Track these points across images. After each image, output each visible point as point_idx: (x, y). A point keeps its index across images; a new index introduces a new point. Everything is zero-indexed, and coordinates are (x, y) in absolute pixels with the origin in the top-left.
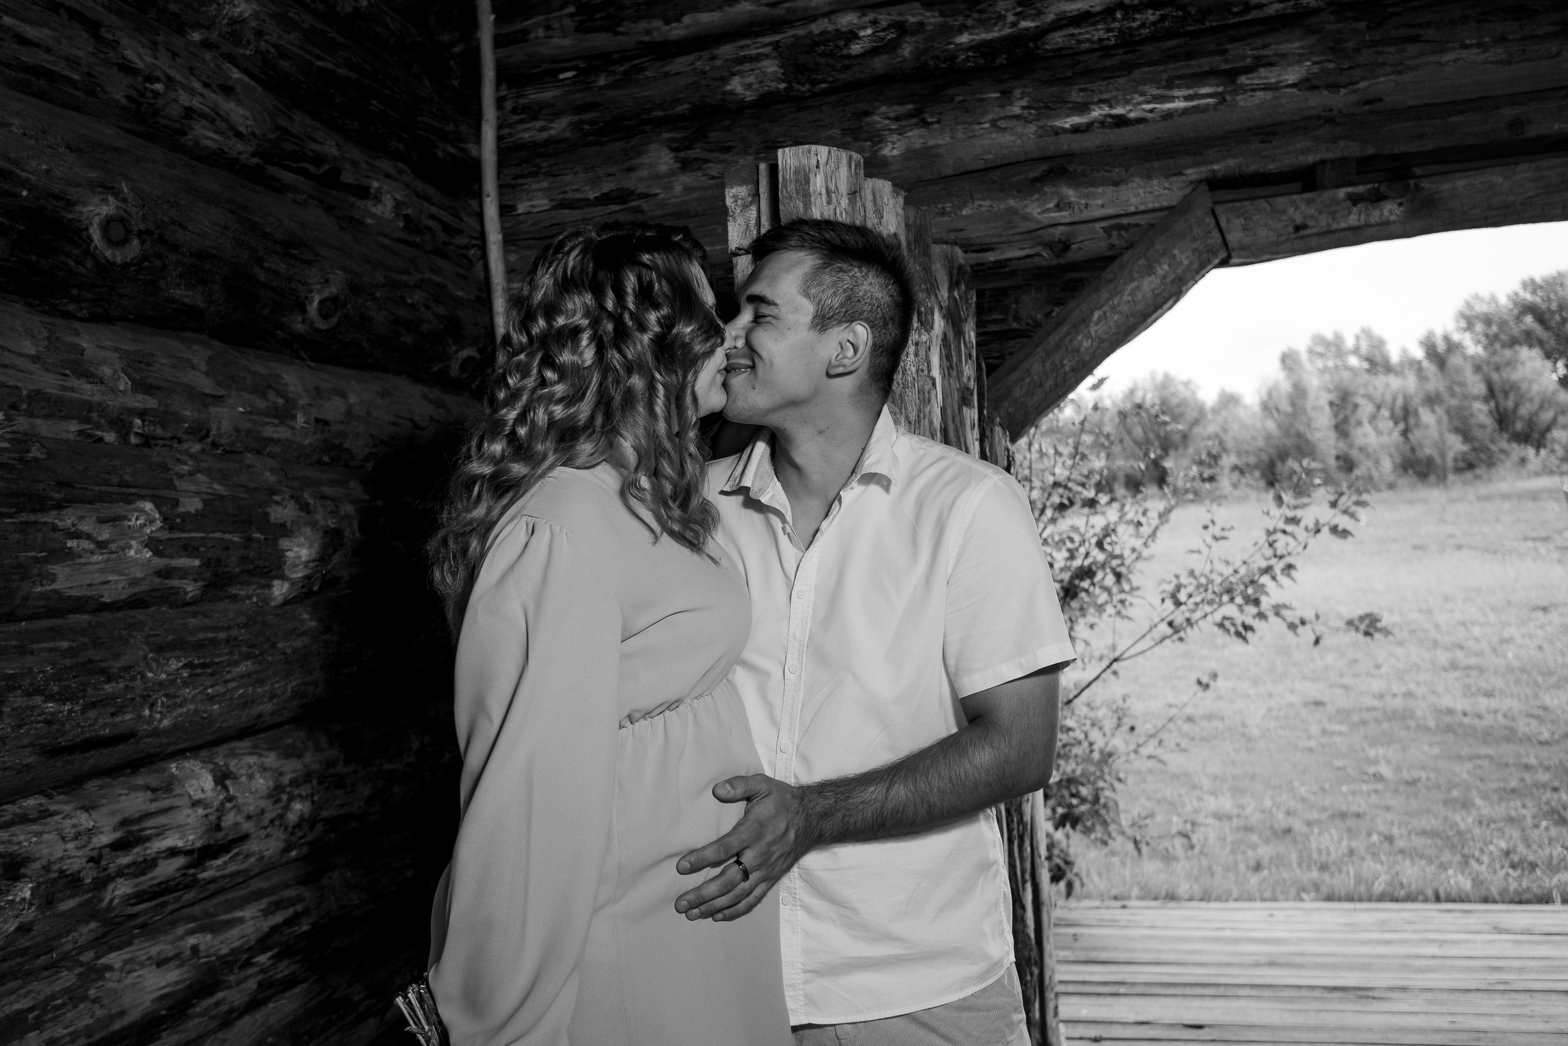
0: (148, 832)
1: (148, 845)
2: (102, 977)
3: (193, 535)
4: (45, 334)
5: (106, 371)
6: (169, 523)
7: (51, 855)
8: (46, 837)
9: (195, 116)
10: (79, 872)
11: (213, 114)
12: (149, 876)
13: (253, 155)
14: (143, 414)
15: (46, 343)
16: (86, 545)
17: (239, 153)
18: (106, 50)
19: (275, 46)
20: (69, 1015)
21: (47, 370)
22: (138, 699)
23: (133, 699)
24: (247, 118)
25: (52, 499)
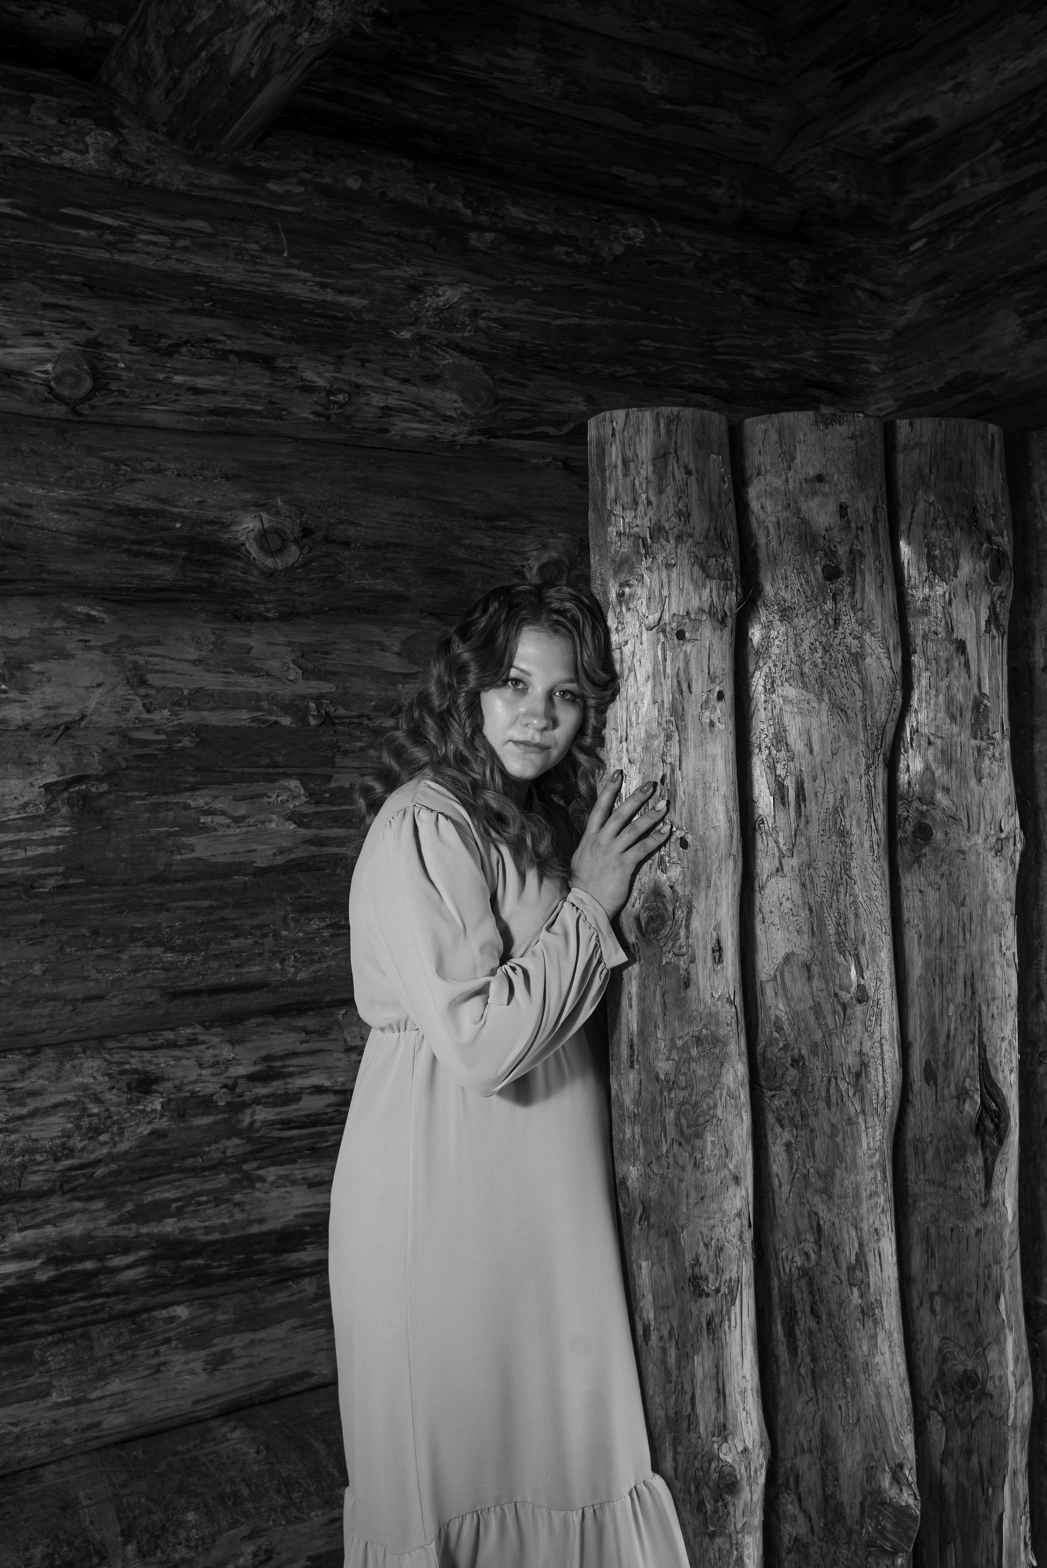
0: (291, 1069)
1: (289, 1080)
2: (252, 1186)
3: (344, 807)
4: (213, 638)
5: (274, 665)
6: (314, 797)
7: (184, 1077)
8: (184, 1062)
9: (392, 413)
10: (212, 1095)
11: (413, 406)
12: (292, 1107)
13: (471, 434)
14: (318, 699)
15: (211, 647)
16: (221, 820)
17: (453, 436)
18: (283, 378)
19: (495, 320)
20: (209, 1212)
21: (208, 671)
22: (267, 954)
23: (261, 954)
24: (455, 401)
25: (186, 782)
